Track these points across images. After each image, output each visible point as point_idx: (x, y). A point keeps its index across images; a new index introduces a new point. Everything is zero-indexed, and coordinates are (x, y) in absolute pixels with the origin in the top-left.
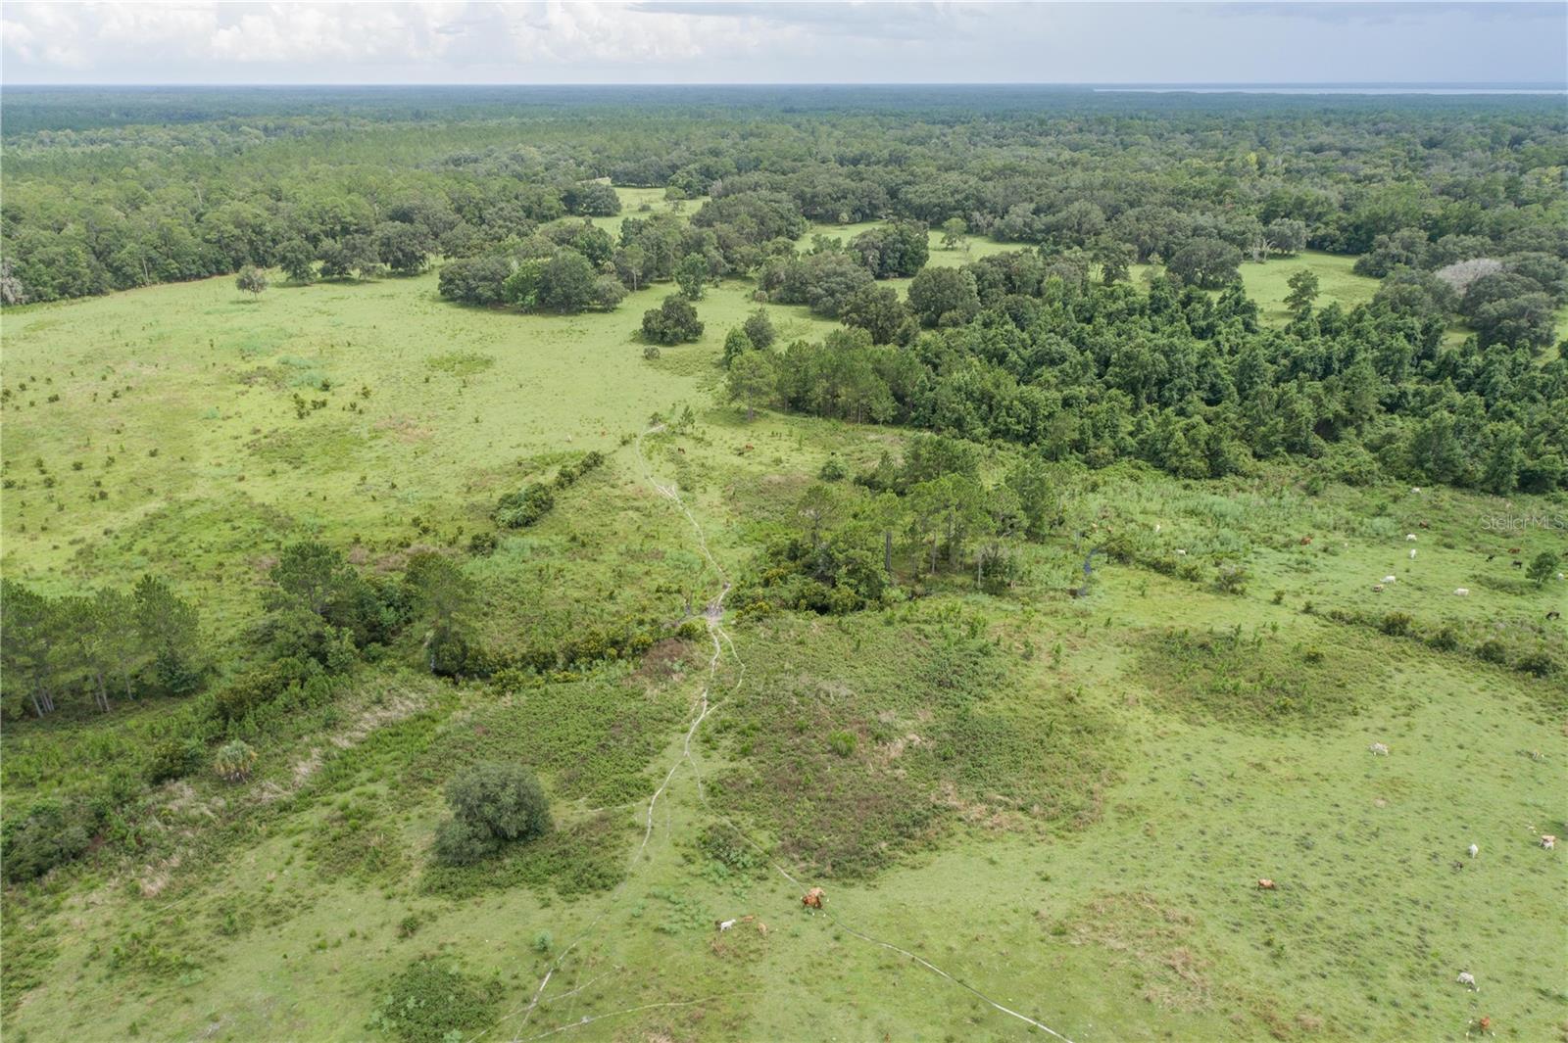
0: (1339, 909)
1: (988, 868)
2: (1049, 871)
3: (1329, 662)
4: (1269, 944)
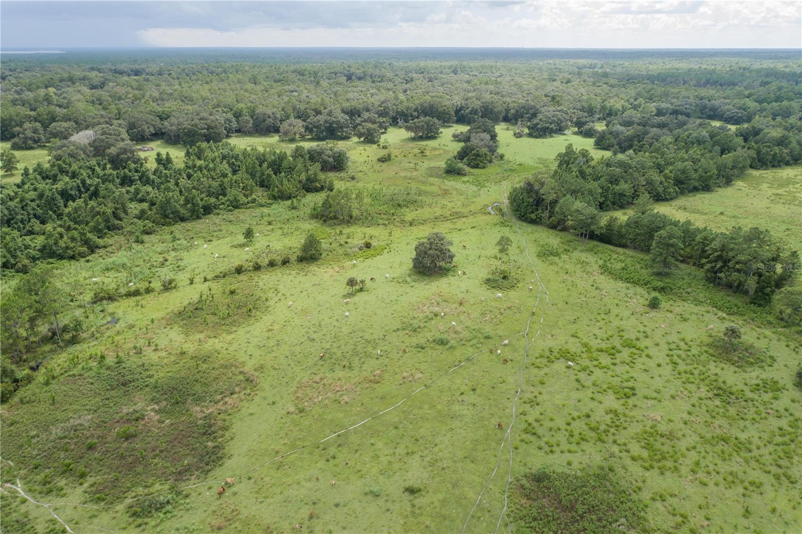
4: (344, 367)
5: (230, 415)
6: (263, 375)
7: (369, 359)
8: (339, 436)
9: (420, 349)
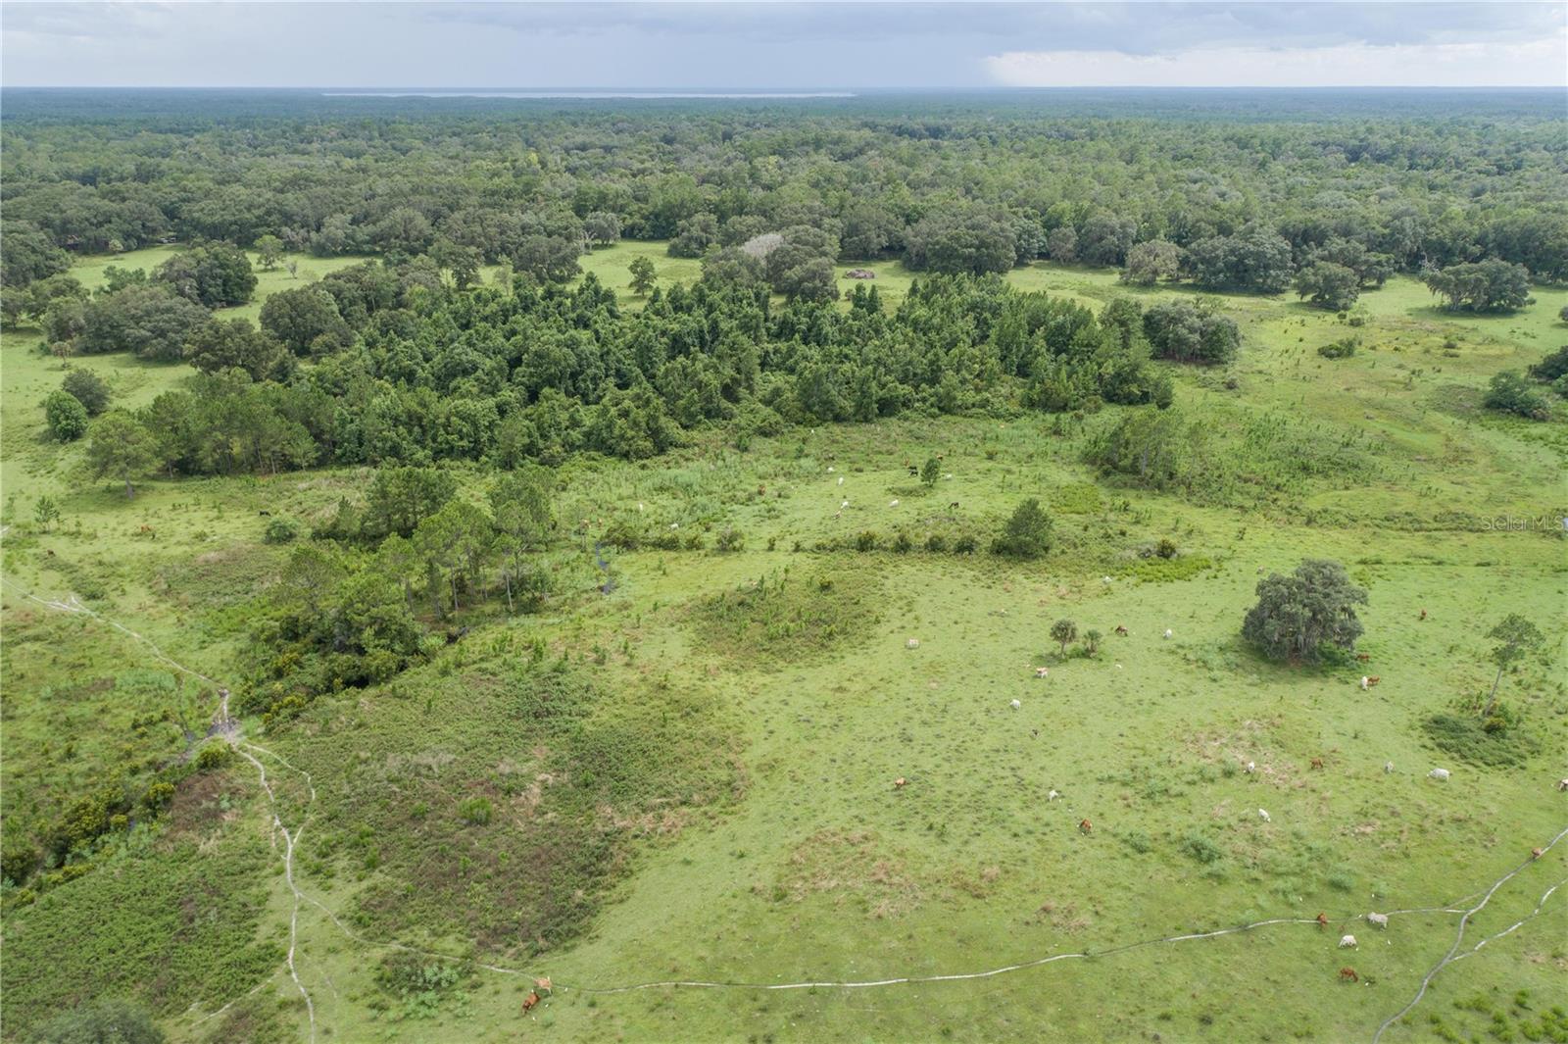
0: (957, 779)
1: (687, 869)
2: (740, 847)
3: (837, 587)
4: (931, 828)
5: (651, 846)
6: (764, 783)
7: (997, 829)
8: (813, 992)
9: (1129, 850)
